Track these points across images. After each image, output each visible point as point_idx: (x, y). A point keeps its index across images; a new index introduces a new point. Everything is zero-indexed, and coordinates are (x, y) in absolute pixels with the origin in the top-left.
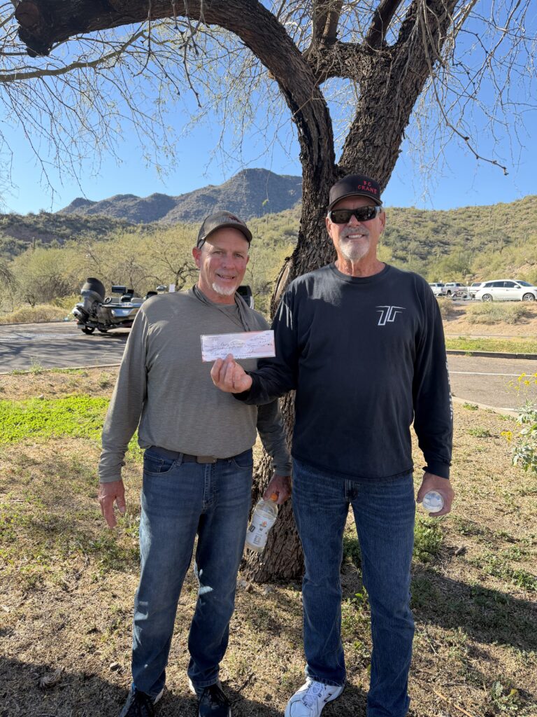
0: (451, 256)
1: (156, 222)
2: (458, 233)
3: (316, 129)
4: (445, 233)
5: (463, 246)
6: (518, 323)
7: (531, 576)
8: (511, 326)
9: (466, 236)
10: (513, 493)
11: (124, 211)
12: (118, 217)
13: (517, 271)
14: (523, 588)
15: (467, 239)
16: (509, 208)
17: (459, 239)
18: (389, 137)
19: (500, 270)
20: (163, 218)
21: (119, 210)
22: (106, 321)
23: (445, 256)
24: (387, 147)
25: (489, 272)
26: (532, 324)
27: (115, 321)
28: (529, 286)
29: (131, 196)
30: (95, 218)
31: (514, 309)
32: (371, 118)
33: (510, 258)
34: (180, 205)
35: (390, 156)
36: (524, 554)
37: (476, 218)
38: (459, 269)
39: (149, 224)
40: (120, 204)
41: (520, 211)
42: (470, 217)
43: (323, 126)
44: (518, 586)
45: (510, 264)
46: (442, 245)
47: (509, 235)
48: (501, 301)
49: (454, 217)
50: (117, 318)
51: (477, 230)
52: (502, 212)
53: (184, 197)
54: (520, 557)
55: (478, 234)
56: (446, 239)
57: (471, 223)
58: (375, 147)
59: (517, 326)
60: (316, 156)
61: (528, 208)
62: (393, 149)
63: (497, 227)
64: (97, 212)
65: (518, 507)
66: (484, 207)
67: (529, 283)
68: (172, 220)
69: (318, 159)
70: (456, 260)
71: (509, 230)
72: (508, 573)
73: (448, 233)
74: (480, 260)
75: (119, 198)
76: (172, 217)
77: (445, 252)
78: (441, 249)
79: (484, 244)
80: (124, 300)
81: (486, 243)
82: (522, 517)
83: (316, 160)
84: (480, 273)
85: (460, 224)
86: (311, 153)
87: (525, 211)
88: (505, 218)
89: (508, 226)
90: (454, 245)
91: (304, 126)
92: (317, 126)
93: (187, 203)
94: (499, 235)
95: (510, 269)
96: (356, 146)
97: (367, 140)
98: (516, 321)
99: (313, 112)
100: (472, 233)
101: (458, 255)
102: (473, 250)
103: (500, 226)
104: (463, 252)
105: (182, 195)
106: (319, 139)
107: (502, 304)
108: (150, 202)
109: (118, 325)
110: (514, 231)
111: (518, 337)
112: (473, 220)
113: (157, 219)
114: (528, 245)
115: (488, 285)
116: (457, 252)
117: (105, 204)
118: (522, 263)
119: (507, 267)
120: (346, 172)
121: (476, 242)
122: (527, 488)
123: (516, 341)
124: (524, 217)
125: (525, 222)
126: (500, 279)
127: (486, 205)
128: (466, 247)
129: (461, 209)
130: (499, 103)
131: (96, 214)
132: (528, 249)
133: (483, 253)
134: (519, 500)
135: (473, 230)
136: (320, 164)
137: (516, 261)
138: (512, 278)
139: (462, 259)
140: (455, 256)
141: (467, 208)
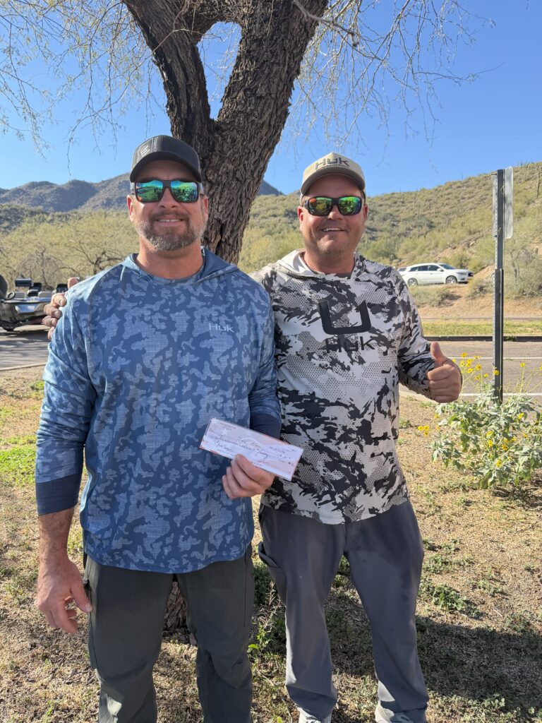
0: (379, 242)
1: (76, 210)
2: (385, 219)
3: (182, 73)
4: (372, 219)
5: (390, 232)
6: (442, 305)
7: (453, 593)
8: (436, 309)
9: (392, 222)
10: (435, 490)
11: (40, 200)
12: (33, 206)
13: (440, 255)
14: (445, 609)
15: (394, 225)
16: (431, 193)
17: (386, 225)
18: (274, 86)
19: (424, 255)
20: (83, 207)
21: (34, 199)
22: (11, 318)
23: (373, 242)
24: (273, 98)
25: (415, 257)
26: (455, 306)
27: (21, 318)
28: (451, 268)
29: (47, 183)
30: (7, 207)
31: (437, 292)
32: (252, 63)
33: (433, 242)
34: (101, 192)
35: (277, 110)
36: (446, 563)
37: (401, 204)
38: (387, 255)
39: (68, 213)
40: (35, 192)
41: (442, 196)
42: (395, 203)
43: (191, 70)
44: (440, 607)
45: (434, 248)
46: (369, 231)
47: (433, 220)
48: (425, 285)
49: (380, 203)
50: (22, 314)
51: (403, 216)
52: (425, 198)
53: (106, 184)
54: (442, 569)
55: (404, 220)
56: (373, 226)
57: (397, 209)
58: (258, 97)
59: (441, 309)
60: (184, 107)
61: (449, 194)
62: (280, 102)
63: (421, 213)
64: (9, 201)
65: (440, 507)
66: (408, 193)
67: (452, 266)
68: (94, 207)
69: (187, 111)
70: (383, 245)
71: (432, 215)
72: (428, 590)
73: (375, 219)
74: (406, 245)
75: (33, 185)
76: (93, 204)
77: (373, 239)
78: (369, 236)
79: (409, 229)
80: (30, 295)
81: (411, 228)
82: (443, 518)
83: (185, 112)
84: (406, 258)
85: (386, 210)
86: (179, 104)
87: (446, 197)
88: (428, 203)
89: (431, 212)
90: (381, 231)
91: (167, 69)
92: (184, 70)
93: (109, 190)
94: (423, 220)
95: (434, 254)
96: (235, 98)
97: (249, 89)
98: (440, 304)
99: (177, 51)
100: (398, 219)
101: (385, 241)
102: (399, 235)
103: (424, 211)
104: (390, 238)
105: (103, 182)
106: (187, 86)
107: (426, 287)
108: (68, 189)
109: (25, 322)
110: (437, 217)
111: (442, 319)
112: (398, 206)
113: (77, 208)
114: (449, 230)
115: (413, 270)
116: (384, 238)
117: (18, 192)
118: (445, 247)
119: (431, 252)
120: (224, 128)
121: (402, 228)
122: (449, 484)
123: (440, 323)
124: (445, 203)
125: (447, 208)
126: (425, 263)
127: (411, 191)
128: (393, 233)
129: (387, 195)
130: (410, 71)
131: (8, 203)
132: (450, 234)
133: (409, 238)
134: (441, 499)
135: (398, 216)
136: (191, 116)
137: (439, 245)
138: (436, 262)
139: (389, 245)
140: (383, 242)
141: (393, 194)
